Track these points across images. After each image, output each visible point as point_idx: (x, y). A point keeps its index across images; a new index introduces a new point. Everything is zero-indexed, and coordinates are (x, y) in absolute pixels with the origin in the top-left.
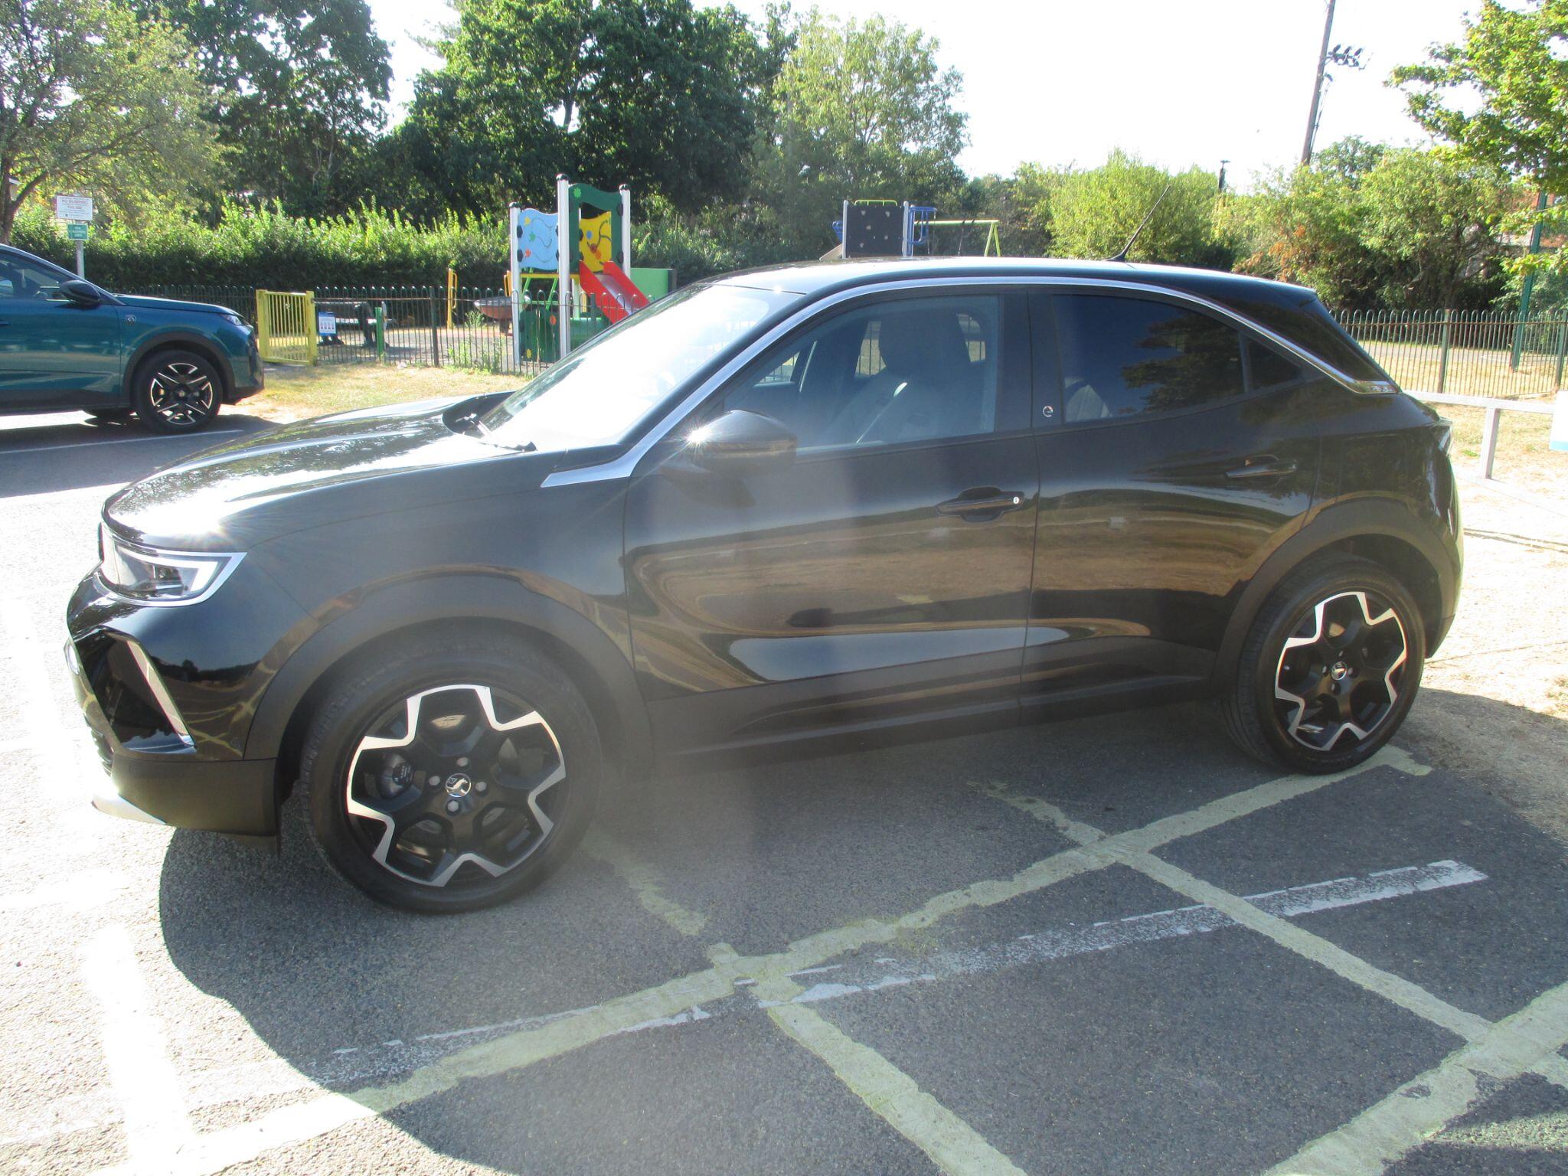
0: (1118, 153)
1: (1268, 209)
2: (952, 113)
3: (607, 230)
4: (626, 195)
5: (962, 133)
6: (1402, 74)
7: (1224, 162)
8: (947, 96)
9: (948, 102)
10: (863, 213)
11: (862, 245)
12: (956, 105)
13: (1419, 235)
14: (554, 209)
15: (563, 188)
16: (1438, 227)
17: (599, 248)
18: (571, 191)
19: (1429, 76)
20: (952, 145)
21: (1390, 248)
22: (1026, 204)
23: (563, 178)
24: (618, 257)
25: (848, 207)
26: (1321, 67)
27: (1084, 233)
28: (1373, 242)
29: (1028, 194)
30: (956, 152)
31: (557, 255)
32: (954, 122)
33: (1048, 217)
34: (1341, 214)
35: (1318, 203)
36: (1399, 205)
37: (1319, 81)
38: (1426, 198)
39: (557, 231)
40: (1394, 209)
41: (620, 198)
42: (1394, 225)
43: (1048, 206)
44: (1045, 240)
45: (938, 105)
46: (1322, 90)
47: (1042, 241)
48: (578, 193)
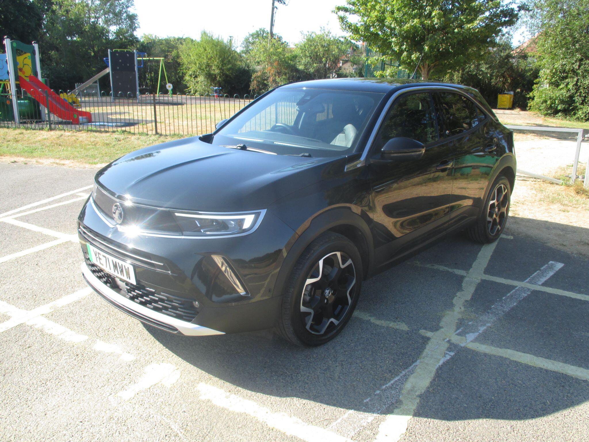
0: (205, 33)
1: (265, 55)
2: (131, 14)
3: (29, 62)
4: (36, 46)
5: (136, 22)
6: (339, 9)
7: (230, 37)
8: (127, 7)
9: (129, 9)
10: (117, 55)
11: (118, 68)
12: (131, 11)
13: (315, 65)
14: (4, 52)
15: (7, 42)
16: (321, 62)
17: (24, 70)
18: (12, 44)
19: (346, 10)
20: (132, 27)
21: (306, 69)
22: (168, 51)
23: (7, 38)
24: (36, 73)
25: (111, 53)
26: (273, 4)
27: (195, 64)
28: (301, 67)
29: (169, 48)
30: (134, 29)
31: (8, 73)
32: (132, 18)
33: (178, 57)
34: (288, 57)
35: (280, 53)
36: (308, 54)
37: (273, 9)
38: (316, 53)
39: (7, 62)
40: (306, 55)
41: (34, 47)
42: (307, 61)
43: (178, 52)
44: (177, 65)
45: (124, 10)
46: (274, 12)
47: (176, 66)
48: (15, 45)
